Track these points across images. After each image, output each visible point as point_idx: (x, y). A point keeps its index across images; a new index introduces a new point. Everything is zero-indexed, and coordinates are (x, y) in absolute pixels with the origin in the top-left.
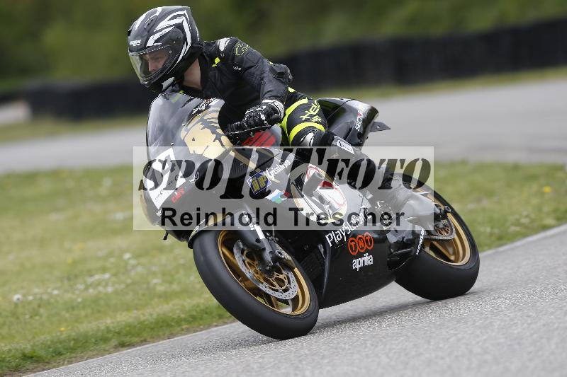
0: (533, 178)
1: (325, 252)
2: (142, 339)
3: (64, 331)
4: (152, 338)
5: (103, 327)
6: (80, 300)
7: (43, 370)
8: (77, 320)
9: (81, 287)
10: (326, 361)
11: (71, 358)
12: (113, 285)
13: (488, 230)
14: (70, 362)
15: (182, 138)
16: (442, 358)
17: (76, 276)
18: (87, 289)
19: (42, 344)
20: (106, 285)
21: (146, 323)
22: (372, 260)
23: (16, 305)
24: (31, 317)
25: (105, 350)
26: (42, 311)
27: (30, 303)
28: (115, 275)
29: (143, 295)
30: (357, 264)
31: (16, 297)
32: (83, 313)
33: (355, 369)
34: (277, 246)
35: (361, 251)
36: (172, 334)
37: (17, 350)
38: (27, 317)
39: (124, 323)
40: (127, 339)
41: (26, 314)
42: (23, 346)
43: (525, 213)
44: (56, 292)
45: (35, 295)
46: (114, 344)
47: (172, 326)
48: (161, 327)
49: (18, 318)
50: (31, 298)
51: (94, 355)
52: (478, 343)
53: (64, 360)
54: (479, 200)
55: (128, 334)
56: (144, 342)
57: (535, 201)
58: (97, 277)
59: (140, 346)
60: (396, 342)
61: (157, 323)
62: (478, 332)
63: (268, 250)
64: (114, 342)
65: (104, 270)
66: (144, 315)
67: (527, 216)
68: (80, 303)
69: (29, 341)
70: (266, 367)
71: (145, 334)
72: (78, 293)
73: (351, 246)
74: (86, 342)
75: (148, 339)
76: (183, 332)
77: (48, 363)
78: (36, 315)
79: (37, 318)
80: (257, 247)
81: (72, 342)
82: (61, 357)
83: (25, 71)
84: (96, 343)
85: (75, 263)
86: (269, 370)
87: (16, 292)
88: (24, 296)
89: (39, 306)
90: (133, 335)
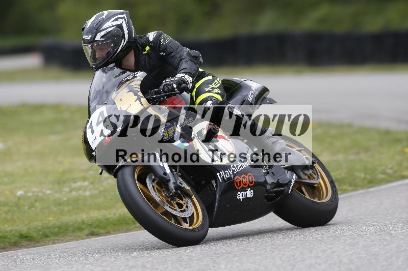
0: (397, 141)
1: (217, 186)
2: (107, 231)
3: (51, 220)
4: (114, 231)
5: (79, 220)
6: (65, 199)
7: (34, 247)
8: (62, 213)
9: (67, 189)
10: (236, 259)
11: (55, 240)
12: (90, 191)
13: (362, 175)
14: (54, 243)
15: (113, 98)
16: (320, 264)
17: (64, 182)
18: (71, 191)
19: (35, 228)
20: (85, 190)
21: (111, 220)
22: (252, 193)
23: (19, 198)
24: (29, 208)
25: (80, 237)
26: (37, 204)
27: (29, 198)
28: (92, 183)
29: (111, 199)
30: (240, 196)
31: (20, 193)
32: (66, 209)
33: (257, 266)
34: (180, 178)
35: (245, 186)
36: (128, 229)
37: (16, 231)
38: (26, 207)
39: (94, 218)
40: (96, 230)
41: (26, 206)
42: (21, 229)
43: (390, 166)
44: (48, 192)
45: (33, 192)
46: (86, 233)
47: (129, 224)
48: (121, 223)
49: (19, 208)
50: (30, 194)
51: (71, 240)
52: (346, 255)
53: (49, 241)
54: (358, 153)
55: (98, 226)
56: (108, 233)
57: (398, 158)
58: (79, 184)
59: (105, 236)
60: (288, 250)
61: (118, 220)
62: (347, 248)
63: (172, 181)
64: (86, 231)
65: (84, 179)
66: (110, 214)
67: (391, 168)
68: (65, 201)
69: (26, 225)
70: (194, 259)
71: (109, 228)
72: (65, 194)
73: (237, 183)
74: (67, 230)
75: (111, 232)
76: (137, 229)
77: (38, 242)
78: (33, 207)
79: (33, 209)
80: (164, 178)
81: (57, 229)
82: (48, 239)
83: (43, 31)
84: (73, 231)
85: (64, 172)
86: (195, 262)
87: (20, 189)
88: (26, 192)
89: (36, 201)
90: (100, 228)
